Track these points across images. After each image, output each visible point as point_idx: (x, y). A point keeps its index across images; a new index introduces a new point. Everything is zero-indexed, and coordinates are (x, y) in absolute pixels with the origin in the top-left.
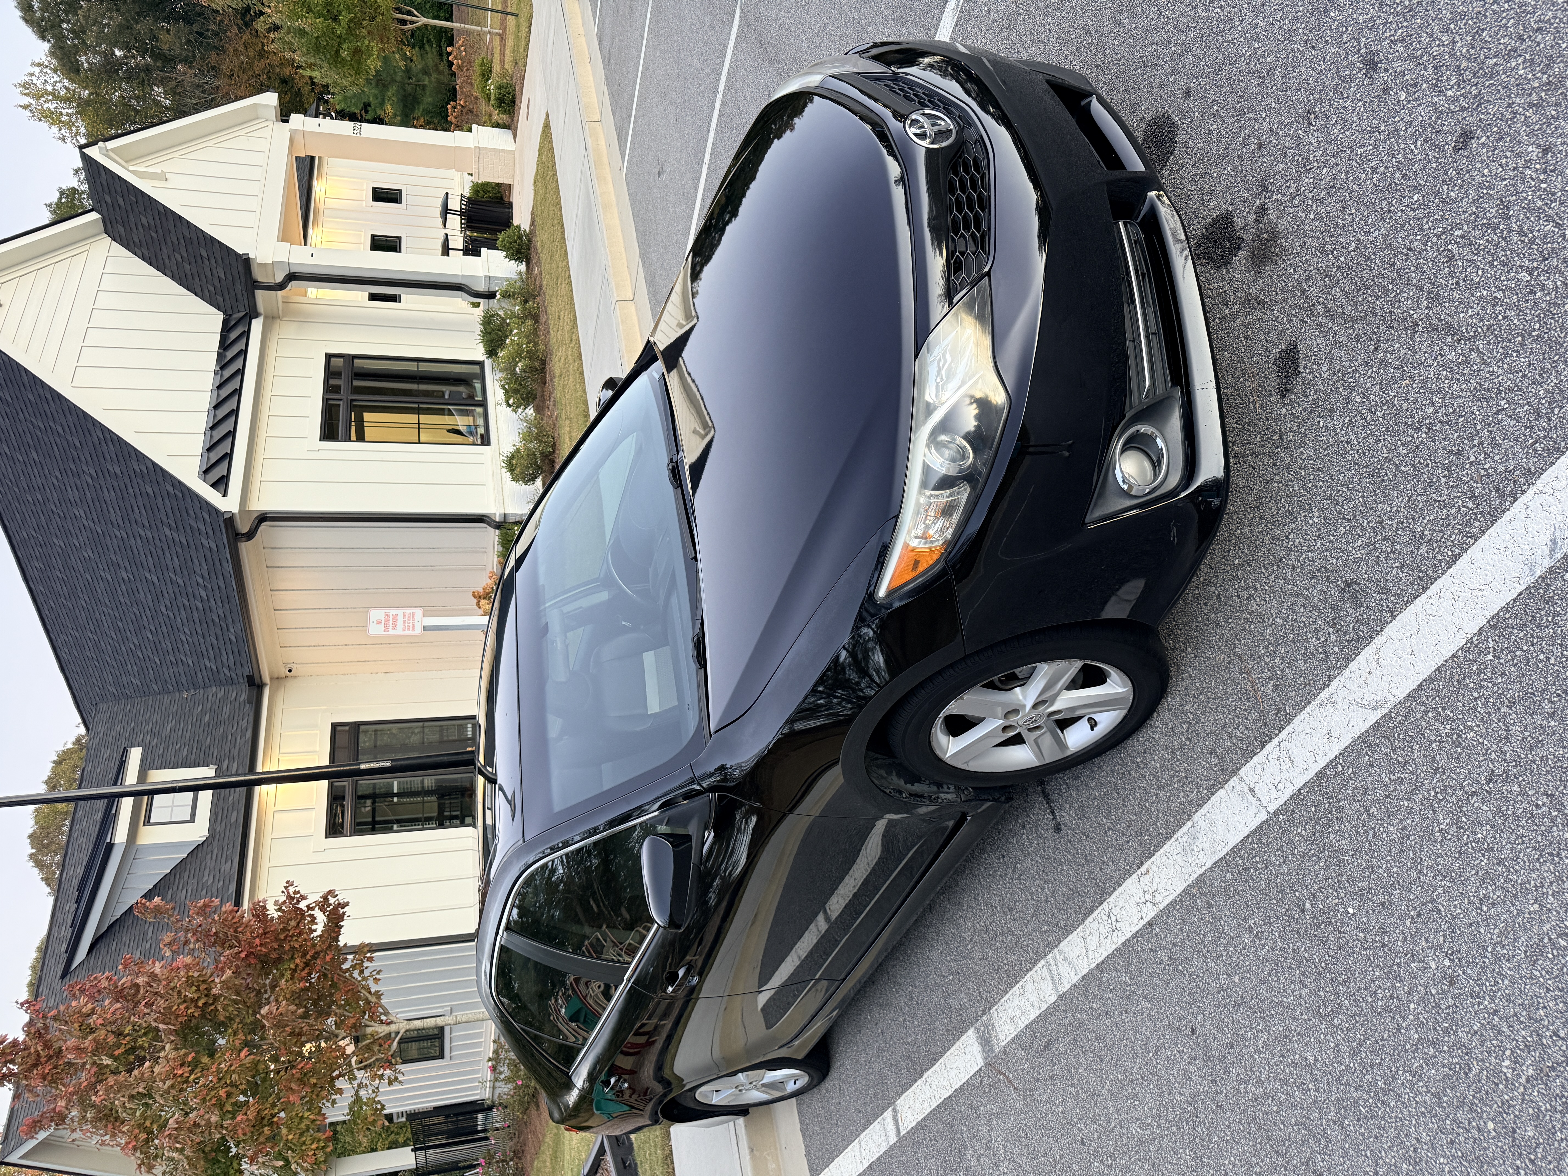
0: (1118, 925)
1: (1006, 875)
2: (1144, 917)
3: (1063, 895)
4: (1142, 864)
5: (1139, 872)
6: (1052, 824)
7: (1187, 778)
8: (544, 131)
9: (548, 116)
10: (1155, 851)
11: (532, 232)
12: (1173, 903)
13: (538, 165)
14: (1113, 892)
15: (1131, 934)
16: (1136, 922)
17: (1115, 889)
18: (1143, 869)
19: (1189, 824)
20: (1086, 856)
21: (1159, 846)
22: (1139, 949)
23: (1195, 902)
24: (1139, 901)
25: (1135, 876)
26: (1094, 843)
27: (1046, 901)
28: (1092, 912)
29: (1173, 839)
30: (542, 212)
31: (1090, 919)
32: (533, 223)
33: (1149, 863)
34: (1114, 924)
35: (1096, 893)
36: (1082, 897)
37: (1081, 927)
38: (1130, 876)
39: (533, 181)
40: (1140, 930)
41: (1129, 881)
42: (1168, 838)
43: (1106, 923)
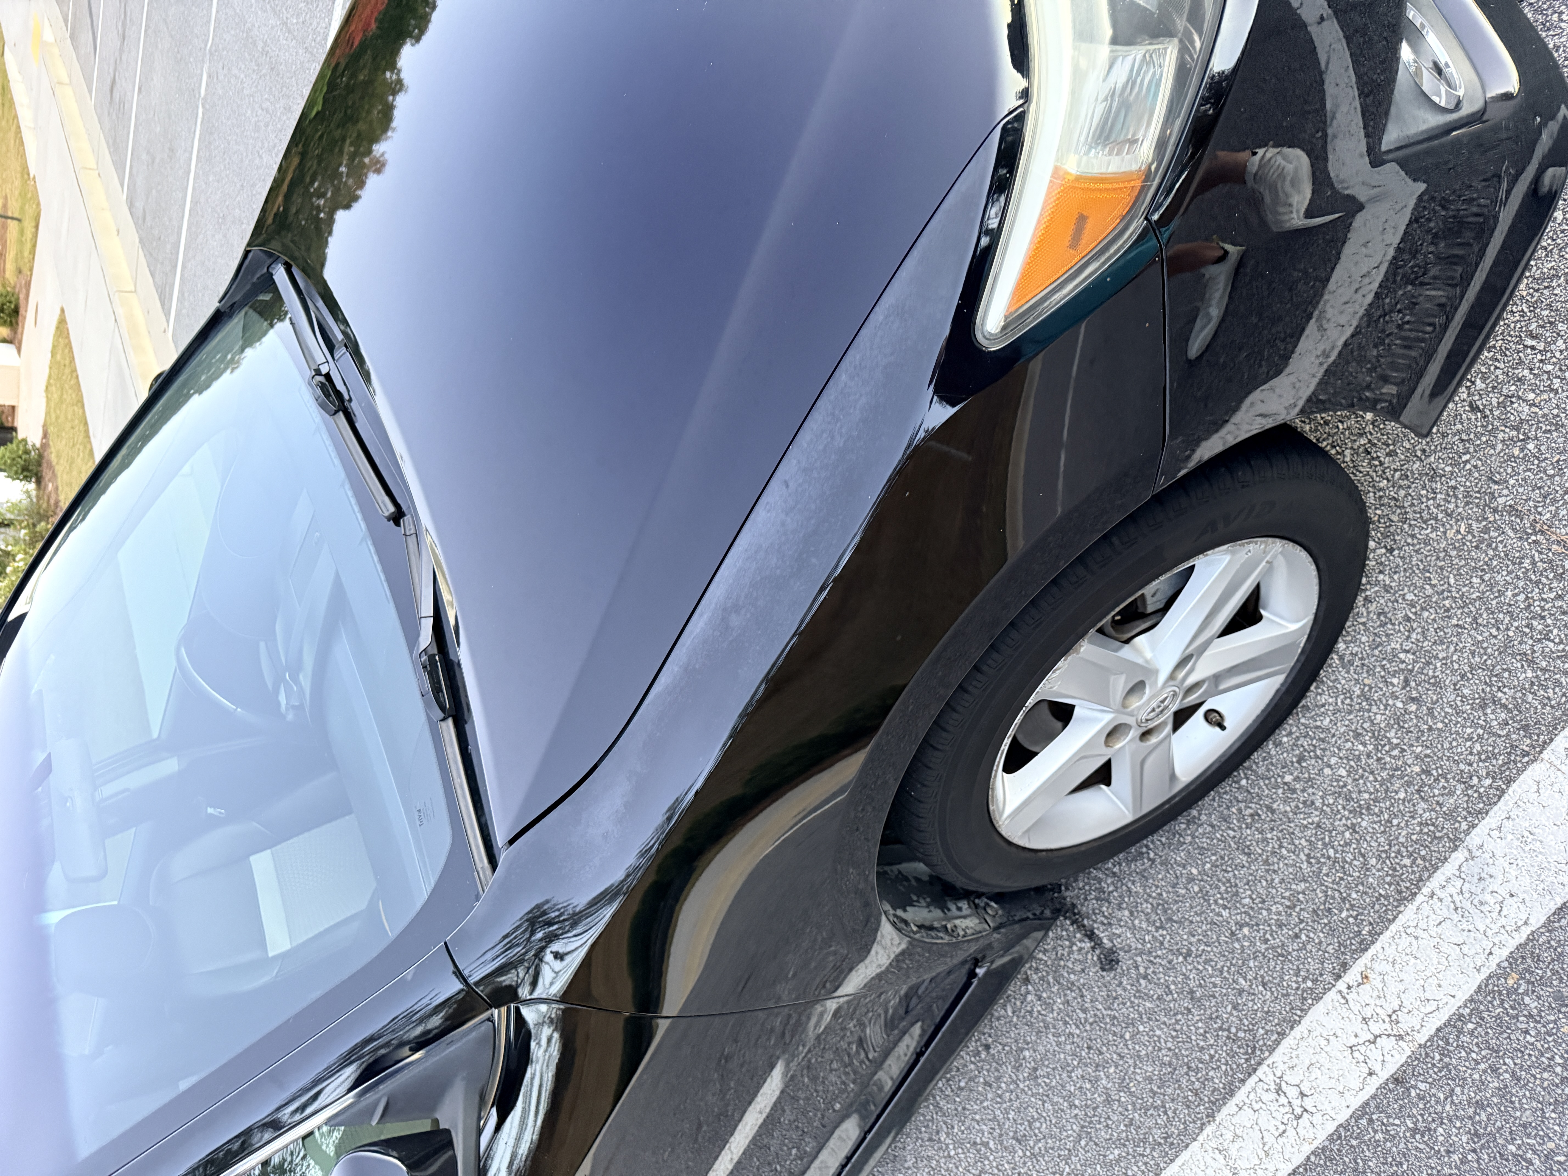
0: (1308, 1103)
1: (998, 1079)
2: (1377, 1067)
3: (1150, 1080)
4: (1345, 967)
5: (1341, 985)
6: (1092, 957)
7: (1428, 773)
8: (57, 328)
9: (63, 311)
10: (1375, 935)
11: (45, 446)
12: (1456, 1022)
13: (50, 368)
14: (1278, 1043)
15: (1350, 1112)
16: (1356, 1084)
17: (1282, 1035)
18: (1352, 976)
19: (1459, 857)
20: (1192, 992)
21: (1385, 921)
22: (1379, 1136)
23: (1518, 1005)
24: (1353, 1041)
25: (1332, 995)
26: (1207, 962)
27: (1108, 1101)
28: (1232, 1093)
29: (1420, 898)
30: (57, 418)
31: (1230, 1107)
32: (45, 435)
33: (1365, 960)
34: (1296, 1103)
35: (1232, 1055)
36: (1197, 1071)
37: (1209, 1130)
38: (1318, 999)
39: (44, 388)
40: (1374, 1097)
41: (1317, 1012)
42: (1405, 897)
43: (1273, 1107)
